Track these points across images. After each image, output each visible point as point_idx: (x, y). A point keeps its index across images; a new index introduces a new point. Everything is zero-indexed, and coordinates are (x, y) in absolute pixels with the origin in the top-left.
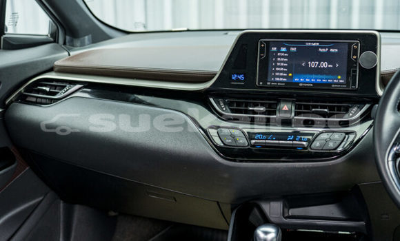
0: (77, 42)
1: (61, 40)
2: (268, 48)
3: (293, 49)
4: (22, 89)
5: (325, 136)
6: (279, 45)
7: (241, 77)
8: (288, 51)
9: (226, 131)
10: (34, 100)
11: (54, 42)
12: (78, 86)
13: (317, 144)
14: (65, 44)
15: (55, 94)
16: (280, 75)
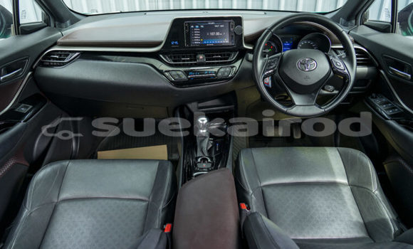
0: (63, 25)
1: (52, 25)
2: (189, 27)
3: (202, 26)
4: (40, 58)
5: (222, 70)
6: (195, 25)
7: (176, 43)
8: (200, 28)
9: (174, 73)
10: (48, 64)
11: (48, 26)
12: (77, 54)
13: (220, 74)
14: (55, 26)
15: (64, 59)
16: (197, 41)
